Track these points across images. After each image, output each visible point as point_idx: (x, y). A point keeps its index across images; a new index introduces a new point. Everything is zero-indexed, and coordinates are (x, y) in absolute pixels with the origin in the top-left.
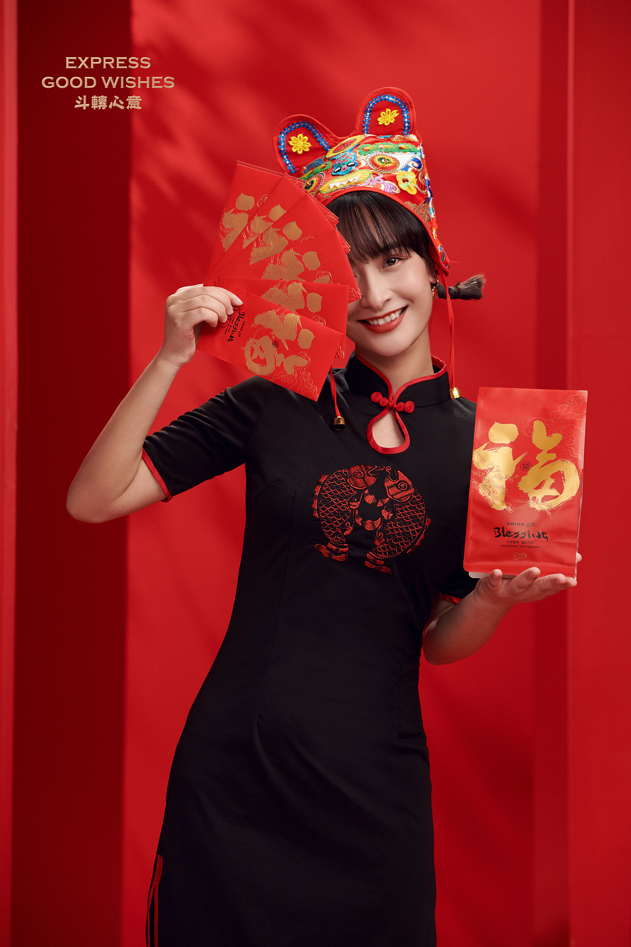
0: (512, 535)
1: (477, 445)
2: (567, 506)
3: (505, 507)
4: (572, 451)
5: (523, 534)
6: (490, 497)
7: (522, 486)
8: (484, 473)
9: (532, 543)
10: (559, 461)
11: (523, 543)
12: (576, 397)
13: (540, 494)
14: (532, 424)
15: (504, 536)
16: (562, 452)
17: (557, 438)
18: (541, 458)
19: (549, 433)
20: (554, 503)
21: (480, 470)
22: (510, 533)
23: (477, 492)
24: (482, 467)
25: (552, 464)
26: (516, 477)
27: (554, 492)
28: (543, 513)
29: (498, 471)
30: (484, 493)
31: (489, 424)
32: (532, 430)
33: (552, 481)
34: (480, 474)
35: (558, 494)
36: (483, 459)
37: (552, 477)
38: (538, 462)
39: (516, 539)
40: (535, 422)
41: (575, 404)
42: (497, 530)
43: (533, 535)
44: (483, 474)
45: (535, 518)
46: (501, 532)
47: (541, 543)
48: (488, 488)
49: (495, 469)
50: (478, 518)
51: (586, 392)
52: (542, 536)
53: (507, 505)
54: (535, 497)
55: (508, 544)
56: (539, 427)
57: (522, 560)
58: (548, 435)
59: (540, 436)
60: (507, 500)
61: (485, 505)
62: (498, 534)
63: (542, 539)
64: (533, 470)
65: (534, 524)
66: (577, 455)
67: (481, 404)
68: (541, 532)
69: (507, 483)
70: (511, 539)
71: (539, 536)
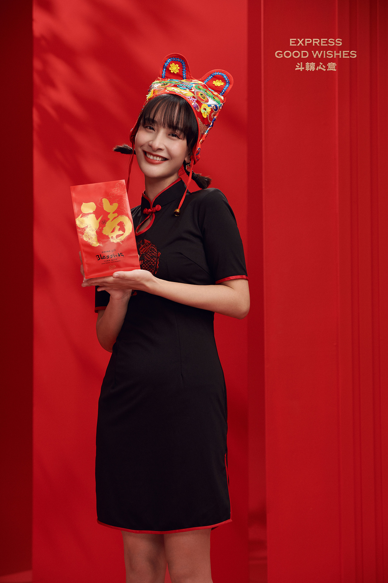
1: (77, 216)
2: (129, 238)
3: (99, 244)
4: (124, 210)
5: (111, 256)
6: (90, 241)
7: (104, 232)
8: (84, 229)
9: (117, 259)
10: (120, 216)
11: (112, 260)
12: (120, 184)
13: (114, 235)
14: (102, 201)
15: (102, 259)
16: (120, 212)
17: (116, 206)
18: (110, 216)
19: (111, 204)
20: (122, 238)
21: (81, 228)
22: (104, 257)
23: (82, 240)
24: (82, 227)
25: (116, 218)
26: (100, 228)
27: (121, 232)
28: (118, 244)
29: (90, 227)
30: (86, 240)
31: (80, 204)
32: (102, 204)
33: (119, 227)
34: (82, 230)
35: (123, 233)
36: (82, 223)
37: (118, 225)
38: (109, 219)
39: (108, 259)
40: (103, 199)
41: (120, 187)
42: (98, 257)
43: (116, 255)
44: (84, 230)
45: (115, 247)
46: (100, 257)
47: (121, 259)
48: (87, 236)
49: (89, 227)
50: (86, 252)
51: (124, 180)
53: (100, 243)
54: (112, 237)
55: (105, 262)
56: (105, 201)
57: (114, 269)
58: (111, 205)
59: (107, 206)
60: (99, 241)
61: (88, 245)
62: (99, 259)
63: (121, 256)
64: (108, 223)
65: (115, 250)
66: (128, 212)
67: (74, 195)
68: (119, 253)
69: (97, 232)
70: (106, 259)
71: (119, 256)
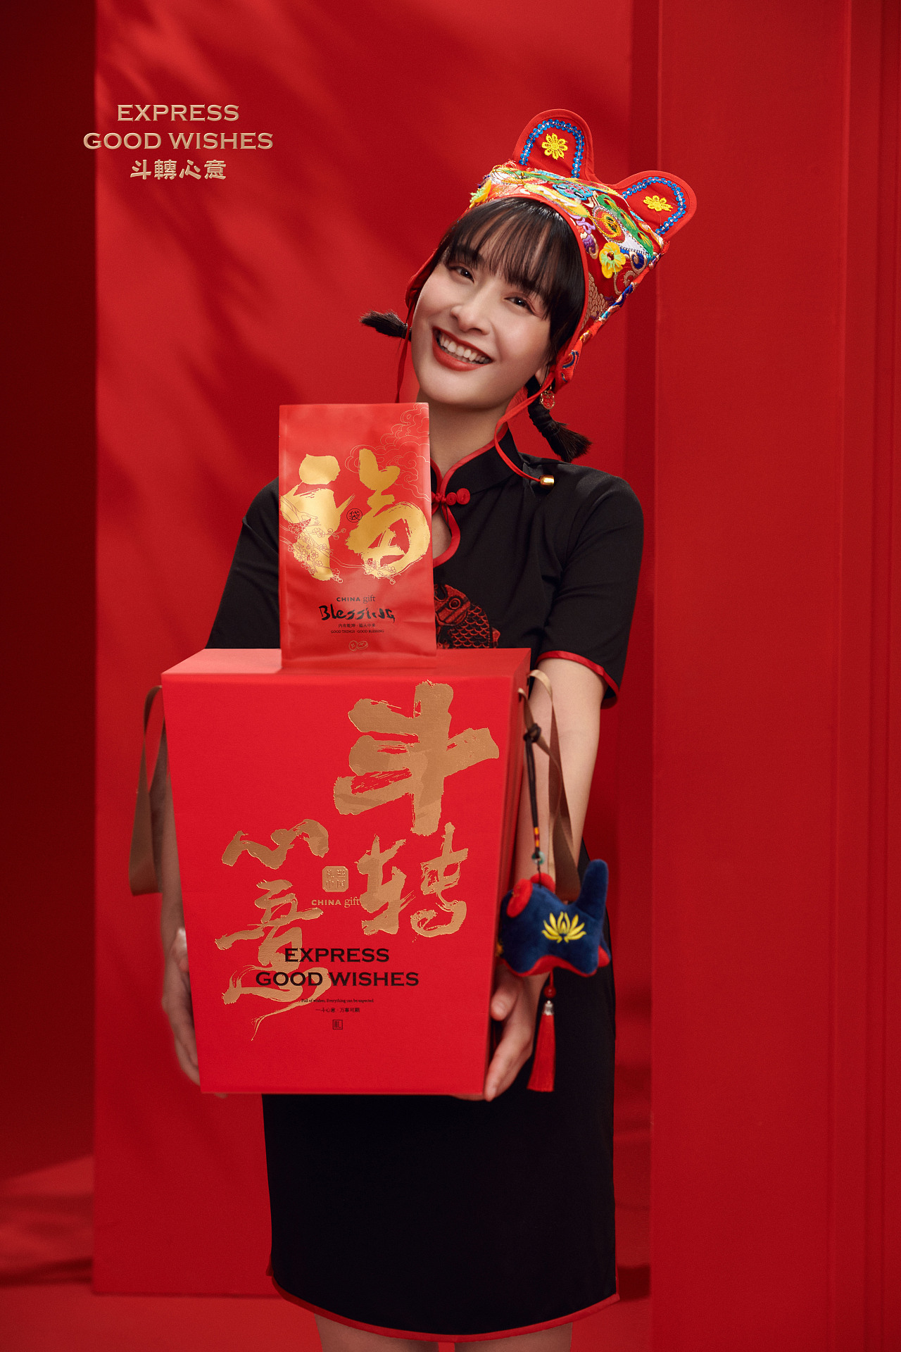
0: (345, 616)
1: (285, 489)
2: (416, 569)
3: (332, 576)
4: (415, 490)
5: (359, 613)
6: (310, 563)
7: (351, 544)
8: (298, 527)
9: (374, 625)
10: (399, 505)
11: (361, 626)
12: (413, 413)
13: (378, 555)
14: (357, 455)
15: (334, 617)
16: (402, 492)
17: (393, 472)
18: (374, 502)
19: (382, 466)
20: (398, 567)
21: (292, 524)
22: (342, 612)
23: (290, 556)
24: (295, 520)
25: (389, 510)
26: (342, 531)
27: (396, 551)
28: (384, 581)
29: (316, 524)
30: (301, 557)
31: (299, 458)
32: (358, 463)
33: (393, 535)
34: (293, 530)
35: (402, 552)
36: (295, 509)
37: (392, 528)
38: (370, 509)
39: (351, 622)
40: (361, 451)
41: (413, 423)
42: (323, 609)
43: (374, 614)
44: (297, 530)
45: (373, 589)
46: (329, 611)
47: (386, 625)
48: (305, 549)
49: (312, 522)
50: (296, 593)
52: (386, 615)
53: (335, 573)
54: (372, 559)
55: (341, 629)
56: (367, 458)
57: (362, 651)
58: (380, 469)
59: (370, 471)
60: (333, 565)
61: (303, 574)
62: (325, 615)
63: (387, 619)
64: (365, 520)
65: (373, 599)
66: (423, 496)
67: (285, 430)
68: (384, 609)
69: (331, 540)
70: (344, 621)
71: (382, 616)
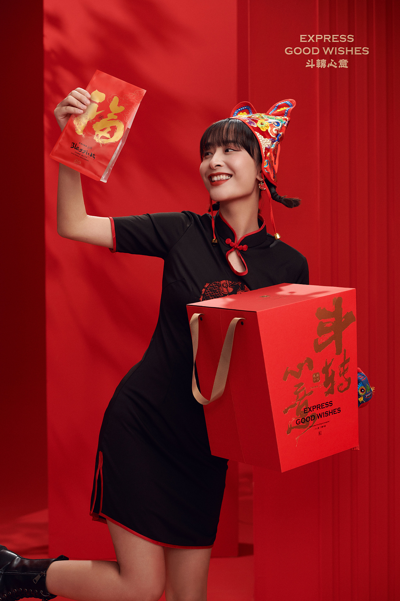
0: (79, 150)
2: (111, 145)
3: (82, 134)
4: (126, 118)
5: (84, 151)
6: (77, 126)
7: (94, 126)
9: (86, 157)
10: (118, 121)
11: (82, 156)
12: (140, 92)
13: (101, 134)
14: (113, 97)
15: (75, 148)
16: (121, 117)
17: (122, 109)
18: (110, 116)
19: (119, 105)
20: (106, 141)
22: (78, 148)
23: (72, 121)
25: (113, 121)
26: (94, 121)
27: (108, 136)
28: (98, 144)
29: (87, 114)
30: (75, 124)
31: (93, 89)
32: (112, 100)
33: (110, 130)
35: (110, 137)
37: (111, 127)
38: (107, 117)
39: (80, 153)
40: (115, 97)
41: (137, 95)
42: (73, 144)
43: (89, 154)
45: (93, 145)
46: (74, 146)
47: (90, 159)
48: (79, 122)
50: (67, 134)
51: (146, 91)
52: (92, 156)
54: (98, 135)
55: (75, 153)
56: (116, 100)
57: (78, 164)
59: (114, 105)
60: (84, 131)
61: (73, 129)
62: (72, 146)
64: (103, 121)
65: (91, 148)
66: (127, 121)
67: (94, 78)
68: (93, 153)
69: (88, 122)
70: (77, 151)
71: (91, 156)
